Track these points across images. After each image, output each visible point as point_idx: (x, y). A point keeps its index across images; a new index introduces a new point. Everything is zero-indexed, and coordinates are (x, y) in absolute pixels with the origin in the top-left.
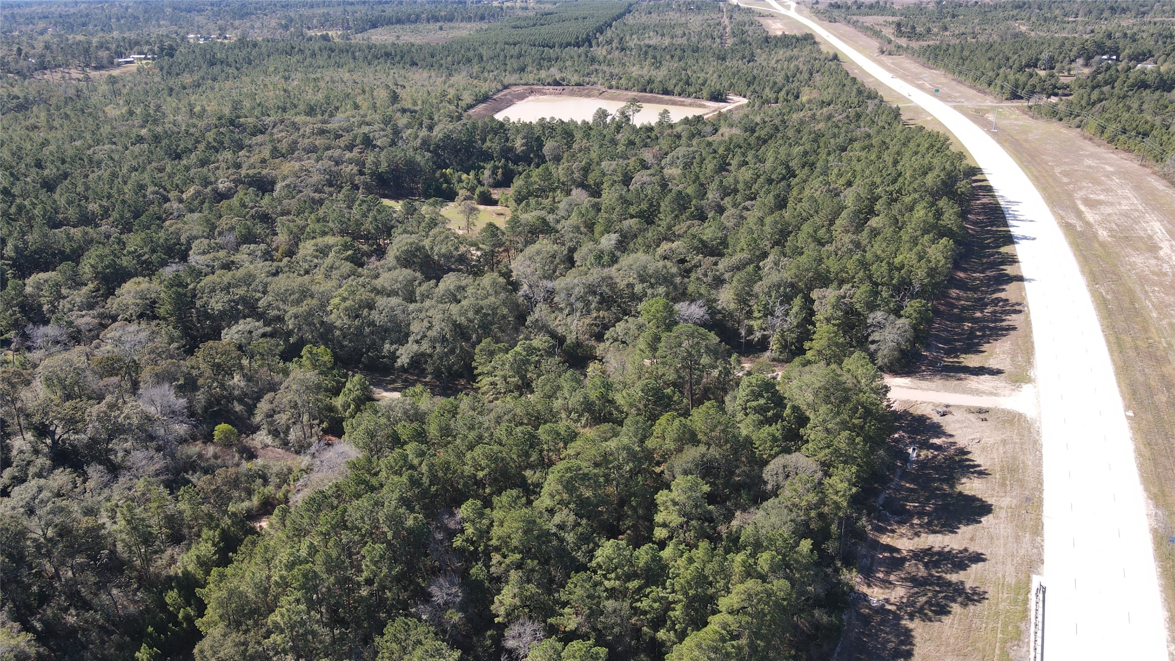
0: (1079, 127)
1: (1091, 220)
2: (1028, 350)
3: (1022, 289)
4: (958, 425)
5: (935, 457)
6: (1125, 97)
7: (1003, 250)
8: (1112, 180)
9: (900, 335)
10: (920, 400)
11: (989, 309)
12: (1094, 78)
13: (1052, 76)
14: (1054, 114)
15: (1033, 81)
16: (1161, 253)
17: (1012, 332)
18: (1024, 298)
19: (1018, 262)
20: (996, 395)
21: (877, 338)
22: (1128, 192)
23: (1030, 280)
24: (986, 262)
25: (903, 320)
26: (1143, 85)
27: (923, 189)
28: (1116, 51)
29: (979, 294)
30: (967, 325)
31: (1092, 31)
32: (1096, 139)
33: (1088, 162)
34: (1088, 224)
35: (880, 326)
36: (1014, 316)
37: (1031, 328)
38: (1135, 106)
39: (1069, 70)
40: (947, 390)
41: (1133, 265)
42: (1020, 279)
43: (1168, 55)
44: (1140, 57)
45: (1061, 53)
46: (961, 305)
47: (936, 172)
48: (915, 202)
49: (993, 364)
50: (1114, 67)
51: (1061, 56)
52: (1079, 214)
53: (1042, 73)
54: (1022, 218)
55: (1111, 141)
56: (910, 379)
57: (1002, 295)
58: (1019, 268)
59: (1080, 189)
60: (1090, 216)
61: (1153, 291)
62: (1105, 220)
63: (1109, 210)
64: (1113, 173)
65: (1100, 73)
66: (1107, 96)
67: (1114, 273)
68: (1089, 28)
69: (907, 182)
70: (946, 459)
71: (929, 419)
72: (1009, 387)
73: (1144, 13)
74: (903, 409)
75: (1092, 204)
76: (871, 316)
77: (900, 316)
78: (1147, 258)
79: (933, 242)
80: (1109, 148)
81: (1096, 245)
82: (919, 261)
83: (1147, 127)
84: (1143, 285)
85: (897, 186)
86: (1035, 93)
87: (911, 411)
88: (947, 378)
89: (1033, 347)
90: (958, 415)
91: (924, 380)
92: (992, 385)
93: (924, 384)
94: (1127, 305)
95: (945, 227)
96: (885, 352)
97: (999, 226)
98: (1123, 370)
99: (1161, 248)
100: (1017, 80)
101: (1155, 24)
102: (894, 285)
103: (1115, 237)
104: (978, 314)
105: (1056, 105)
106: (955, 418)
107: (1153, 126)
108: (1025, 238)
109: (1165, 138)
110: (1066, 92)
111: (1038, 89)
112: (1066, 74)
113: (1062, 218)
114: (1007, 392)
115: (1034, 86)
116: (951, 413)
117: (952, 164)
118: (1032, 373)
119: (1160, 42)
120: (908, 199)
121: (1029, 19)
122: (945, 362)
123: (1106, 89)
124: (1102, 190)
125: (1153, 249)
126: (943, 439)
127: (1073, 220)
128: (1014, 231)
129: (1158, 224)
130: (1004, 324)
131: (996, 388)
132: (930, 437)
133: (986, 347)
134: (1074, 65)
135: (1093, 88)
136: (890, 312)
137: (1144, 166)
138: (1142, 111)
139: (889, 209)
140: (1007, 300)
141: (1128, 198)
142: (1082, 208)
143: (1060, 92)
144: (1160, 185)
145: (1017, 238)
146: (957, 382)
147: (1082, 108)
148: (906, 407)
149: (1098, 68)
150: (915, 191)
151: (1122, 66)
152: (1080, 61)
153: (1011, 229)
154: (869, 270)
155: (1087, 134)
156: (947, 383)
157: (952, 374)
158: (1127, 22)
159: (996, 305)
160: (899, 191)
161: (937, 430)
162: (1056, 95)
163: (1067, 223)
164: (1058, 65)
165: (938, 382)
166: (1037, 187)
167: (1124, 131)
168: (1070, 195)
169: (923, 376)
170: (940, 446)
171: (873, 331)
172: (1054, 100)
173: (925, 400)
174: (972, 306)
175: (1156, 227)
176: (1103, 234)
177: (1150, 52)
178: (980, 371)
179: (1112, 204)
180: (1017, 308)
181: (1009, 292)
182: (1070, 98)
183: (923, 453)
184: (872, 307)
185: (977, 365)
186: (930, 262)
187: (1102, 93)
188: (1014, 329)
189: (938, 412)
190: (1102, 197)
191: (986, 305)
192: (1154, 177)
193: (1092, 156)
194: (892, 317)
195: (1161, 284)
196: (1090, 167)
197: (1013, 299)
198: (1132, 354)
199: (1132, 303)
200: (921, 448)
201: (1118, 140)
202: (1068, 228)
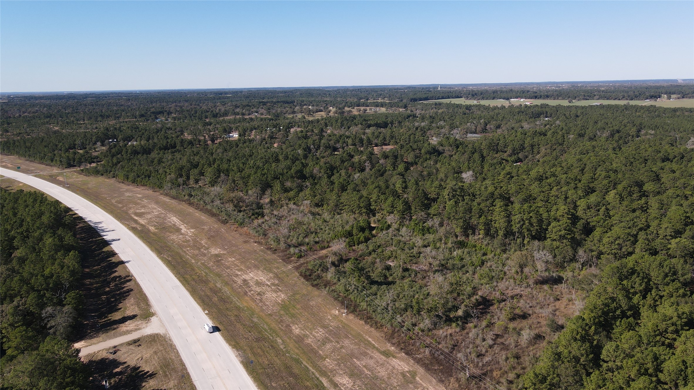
0: (114, 177)
1: (143, 223)
2: (143, 299)
3: (126, 268)
4: (126, 355)
5: (120, 380)
6: (130, 159)
7: (105, 249)
8: (143, 201)
9: (68, 317)
10: (96, 351)
11: (112, 285)
12: (110, 151)
13: (87, 152)
14: (97, 172)
15: (77, 157)
16: (183, 231)
17: (131, 293)
18: (129, 272)
19: (116, 254)
20: (139, 329)
21: (53, 324)
22: (154, 206)
23: (128, 262)
24: (98, 259)
25: (67, 307)
26: (135, 152)
27: (43, 226)
28: (114, 137)
29: (103, 278)
30: (104, 297)
31: (96, 128)
32: (126, 182)
33: (127, 194)
34: (142, 225)
35: (52, 316)
36: (128, 283)
37: (140, 287)
38: (137, 163)
39: (95, 149)
40: (110, 338)
41: (173, 240)
42: (122, 263)
43: (141, 137)
44: (129, 138)
45: (86, 140)
46: (95, 287)
47: (47, 215)
48: (42, 234)
49: (129, 313)
50: (118, 146)
51: (88, 142)
52: (136, 222)
53: (81, 151)
54: (107, 230)
55: (134, 182)
56: (84, 341)
57: (116, 274)
58: (118, 257)
59: (130, 208)
60: (142, 221)
61: (188, 250)
62: (150, 221)
63: (149, 216)
64: (143, 198)
65: (112, 149)
66: (121, 160)
67: (166, 247)
68: (94, 127)
69: (30, 224)
70: (127, 378)
71: (107, 359)
72: (144, 322)
73: (118, 117)
74: (88, 360)
75: (140, 215)
76: (44, 312)
77: (64, 306)
78: (178, 235)
79: (65, 255)
80: (134, 186)
81: (152, 235)
82: (62, 269)
83: (148, 172)
84: (182, 249)
85: (24, 228)
86: (83, 162)
87: (94, 359)
88: (107, 331)
89: (146, 297)
90: (123, 350)
91: (92, 338)
92: (134, 325)
93: (94, 340)
94: (180, 261)
95: (68, 245)
96: (61, 331)
97: (96, 238)
98: (193, 292)
99: (181, 229)
100: (68, 157)
101: (126, 122)
102: (51, 288)
103: (158, 229)
104: (107, 289)
105: (96, 167)
106: (122, 352)
107: (151, 171)
108: (114, 240)
109: (159, 176)
110: (98, 160)
111: (83, 160)
112: (94, 151)
113: (128, 225)
114: (144, 325)
115: (80, 159)
116: (118, 350)
117: (55, 208)
118: (152, 310)
119: (134, 131)
120: (36, 234)
121: (58, 123)
122: (100, 323)
123: (119, 156)
124: (141, 207)
125: (178, 230)
126: (121, 367)
127: (135, 226)
128: (107, 238)
129: (175, 218)
130: (125, 289)
131: (137, 325)
132: (113, 370)
133: (120, 305)
134: (96, 146)
135: (113, 156)
136: (54, 305)
137: (155, 191)
138: (141, 165)
139: (25, 243)
140: (120, 276)
141: (155, 209)
142: (136, 218)
143: (95, 160)
144: (167, 199)
145: (110, 241)
146: (114, 331)
147: (112, 167)
148: (90, 358)
149: (110, 146)
150: (38, 228)
151: (121, 144)
152: (99, 144)
153: (104, 237)
154: (30, 284)
155: (120, 180)
156: (108, 334)
157: (108, 328)
158: (112, 122)
159: (115, 281)
160: (27, 231)
161: (115, 363)
162: (94, 162)
163: (132, 227)
164: (88, 147)
165: (102, 336)
166: (107, 212)
167: (139, 177)
168: (127, 213)
169: (91, 336)
170: (121, 372)
171: (48, 321)
172: (94, 165)
173: (99, 349)
174: (102, 285)
175: (174, 220)
176: (152, 229)
177: (132, 136)
178: (124, 320)
179: (149, 213)
180: (128, 278)
181: (119, 271)
182: (102, 163)
183: (112, 381)
184: (42, 306)
185: (120, 317)
186: (69, 267)
187: (118, 159)
188: (132, 290)
189: (111, 353)
190: (143, 211)
191: (109, 283)
192: (162, 196)
193: (127, 191)
194: (59, 308)
195: (189, 246)
196: (129, 196)
197: (123, 275)
198: (193, 283)
199: (181, 259)
200: (110, 379)
201: (137, 181)
202: (134, 230)
